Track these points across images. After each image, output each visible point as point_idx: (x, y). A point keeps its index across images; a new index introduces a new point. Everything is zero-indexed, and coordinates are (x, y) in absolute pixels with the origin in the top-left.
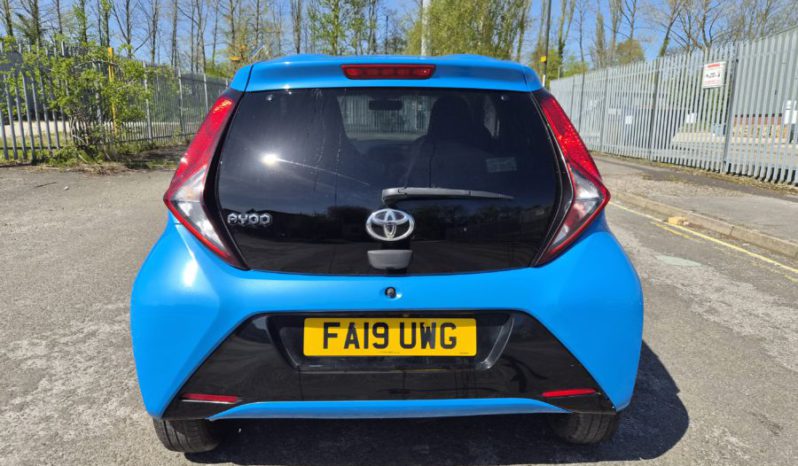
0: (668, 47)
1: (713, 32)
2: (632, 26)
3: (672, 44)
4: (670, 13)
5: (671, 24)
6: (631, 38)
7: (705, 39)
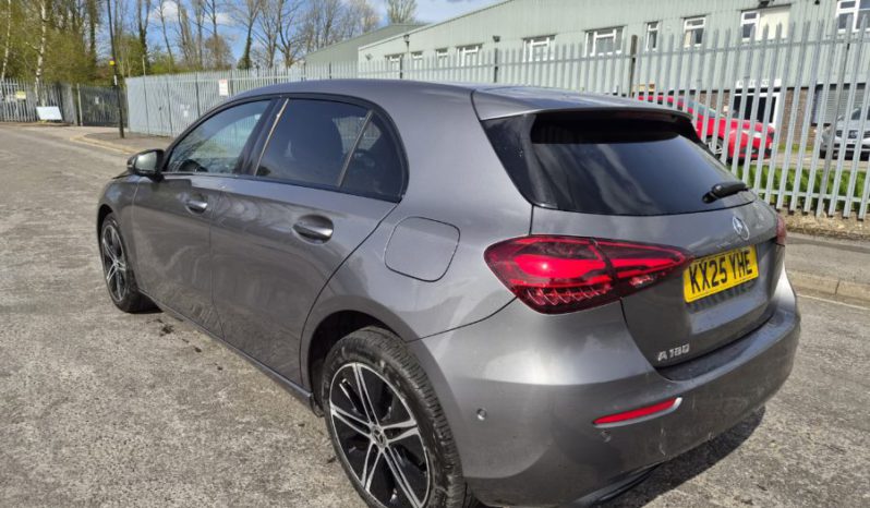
0: (252, 47)
1: (289, 37)
2: (214, 21)
3: (255, 45)
4: (248, 13)
5: (251, 25)
6: (215, 35)
7: (284, 43)
